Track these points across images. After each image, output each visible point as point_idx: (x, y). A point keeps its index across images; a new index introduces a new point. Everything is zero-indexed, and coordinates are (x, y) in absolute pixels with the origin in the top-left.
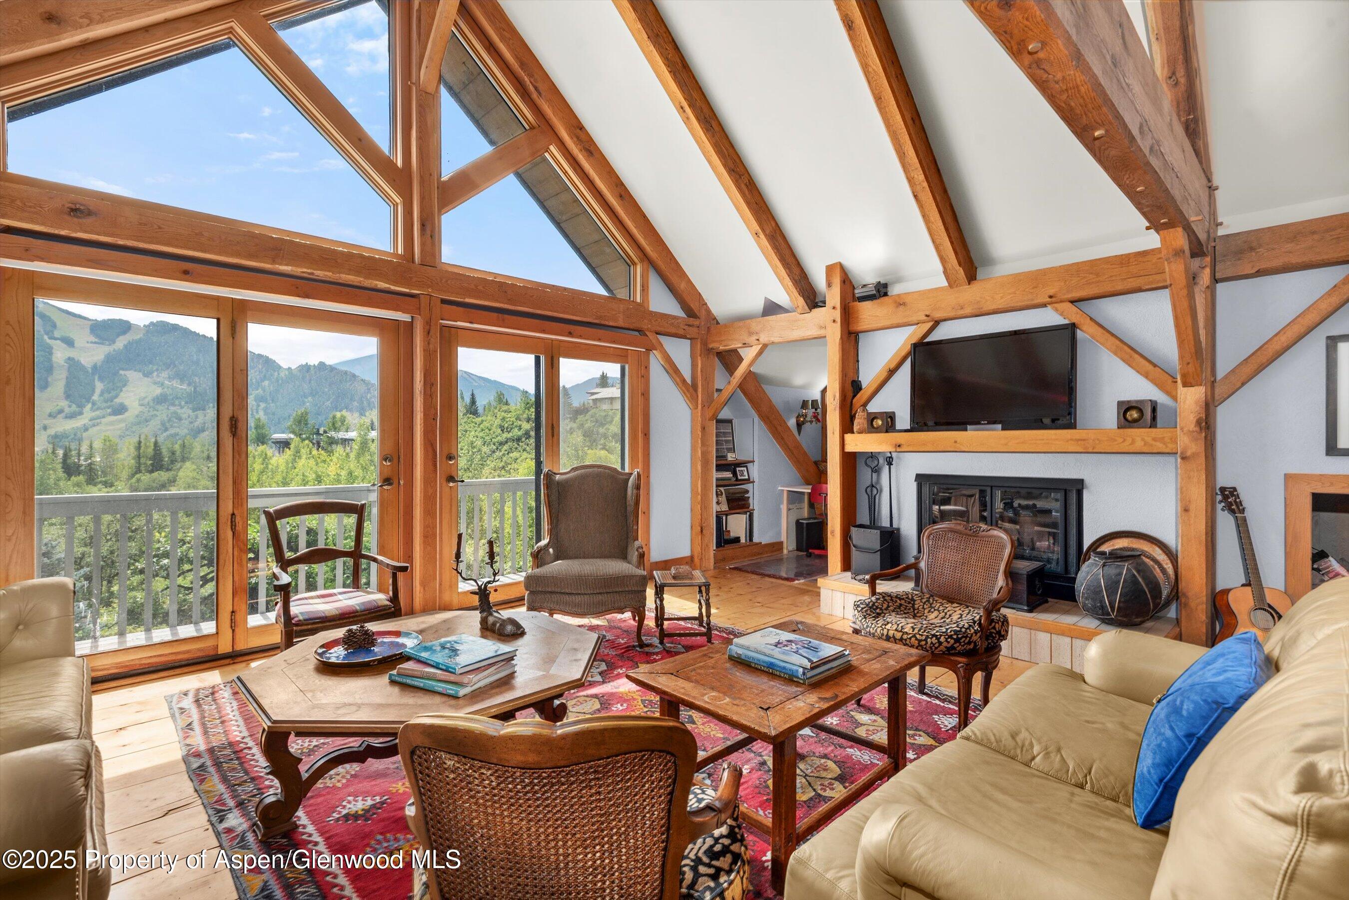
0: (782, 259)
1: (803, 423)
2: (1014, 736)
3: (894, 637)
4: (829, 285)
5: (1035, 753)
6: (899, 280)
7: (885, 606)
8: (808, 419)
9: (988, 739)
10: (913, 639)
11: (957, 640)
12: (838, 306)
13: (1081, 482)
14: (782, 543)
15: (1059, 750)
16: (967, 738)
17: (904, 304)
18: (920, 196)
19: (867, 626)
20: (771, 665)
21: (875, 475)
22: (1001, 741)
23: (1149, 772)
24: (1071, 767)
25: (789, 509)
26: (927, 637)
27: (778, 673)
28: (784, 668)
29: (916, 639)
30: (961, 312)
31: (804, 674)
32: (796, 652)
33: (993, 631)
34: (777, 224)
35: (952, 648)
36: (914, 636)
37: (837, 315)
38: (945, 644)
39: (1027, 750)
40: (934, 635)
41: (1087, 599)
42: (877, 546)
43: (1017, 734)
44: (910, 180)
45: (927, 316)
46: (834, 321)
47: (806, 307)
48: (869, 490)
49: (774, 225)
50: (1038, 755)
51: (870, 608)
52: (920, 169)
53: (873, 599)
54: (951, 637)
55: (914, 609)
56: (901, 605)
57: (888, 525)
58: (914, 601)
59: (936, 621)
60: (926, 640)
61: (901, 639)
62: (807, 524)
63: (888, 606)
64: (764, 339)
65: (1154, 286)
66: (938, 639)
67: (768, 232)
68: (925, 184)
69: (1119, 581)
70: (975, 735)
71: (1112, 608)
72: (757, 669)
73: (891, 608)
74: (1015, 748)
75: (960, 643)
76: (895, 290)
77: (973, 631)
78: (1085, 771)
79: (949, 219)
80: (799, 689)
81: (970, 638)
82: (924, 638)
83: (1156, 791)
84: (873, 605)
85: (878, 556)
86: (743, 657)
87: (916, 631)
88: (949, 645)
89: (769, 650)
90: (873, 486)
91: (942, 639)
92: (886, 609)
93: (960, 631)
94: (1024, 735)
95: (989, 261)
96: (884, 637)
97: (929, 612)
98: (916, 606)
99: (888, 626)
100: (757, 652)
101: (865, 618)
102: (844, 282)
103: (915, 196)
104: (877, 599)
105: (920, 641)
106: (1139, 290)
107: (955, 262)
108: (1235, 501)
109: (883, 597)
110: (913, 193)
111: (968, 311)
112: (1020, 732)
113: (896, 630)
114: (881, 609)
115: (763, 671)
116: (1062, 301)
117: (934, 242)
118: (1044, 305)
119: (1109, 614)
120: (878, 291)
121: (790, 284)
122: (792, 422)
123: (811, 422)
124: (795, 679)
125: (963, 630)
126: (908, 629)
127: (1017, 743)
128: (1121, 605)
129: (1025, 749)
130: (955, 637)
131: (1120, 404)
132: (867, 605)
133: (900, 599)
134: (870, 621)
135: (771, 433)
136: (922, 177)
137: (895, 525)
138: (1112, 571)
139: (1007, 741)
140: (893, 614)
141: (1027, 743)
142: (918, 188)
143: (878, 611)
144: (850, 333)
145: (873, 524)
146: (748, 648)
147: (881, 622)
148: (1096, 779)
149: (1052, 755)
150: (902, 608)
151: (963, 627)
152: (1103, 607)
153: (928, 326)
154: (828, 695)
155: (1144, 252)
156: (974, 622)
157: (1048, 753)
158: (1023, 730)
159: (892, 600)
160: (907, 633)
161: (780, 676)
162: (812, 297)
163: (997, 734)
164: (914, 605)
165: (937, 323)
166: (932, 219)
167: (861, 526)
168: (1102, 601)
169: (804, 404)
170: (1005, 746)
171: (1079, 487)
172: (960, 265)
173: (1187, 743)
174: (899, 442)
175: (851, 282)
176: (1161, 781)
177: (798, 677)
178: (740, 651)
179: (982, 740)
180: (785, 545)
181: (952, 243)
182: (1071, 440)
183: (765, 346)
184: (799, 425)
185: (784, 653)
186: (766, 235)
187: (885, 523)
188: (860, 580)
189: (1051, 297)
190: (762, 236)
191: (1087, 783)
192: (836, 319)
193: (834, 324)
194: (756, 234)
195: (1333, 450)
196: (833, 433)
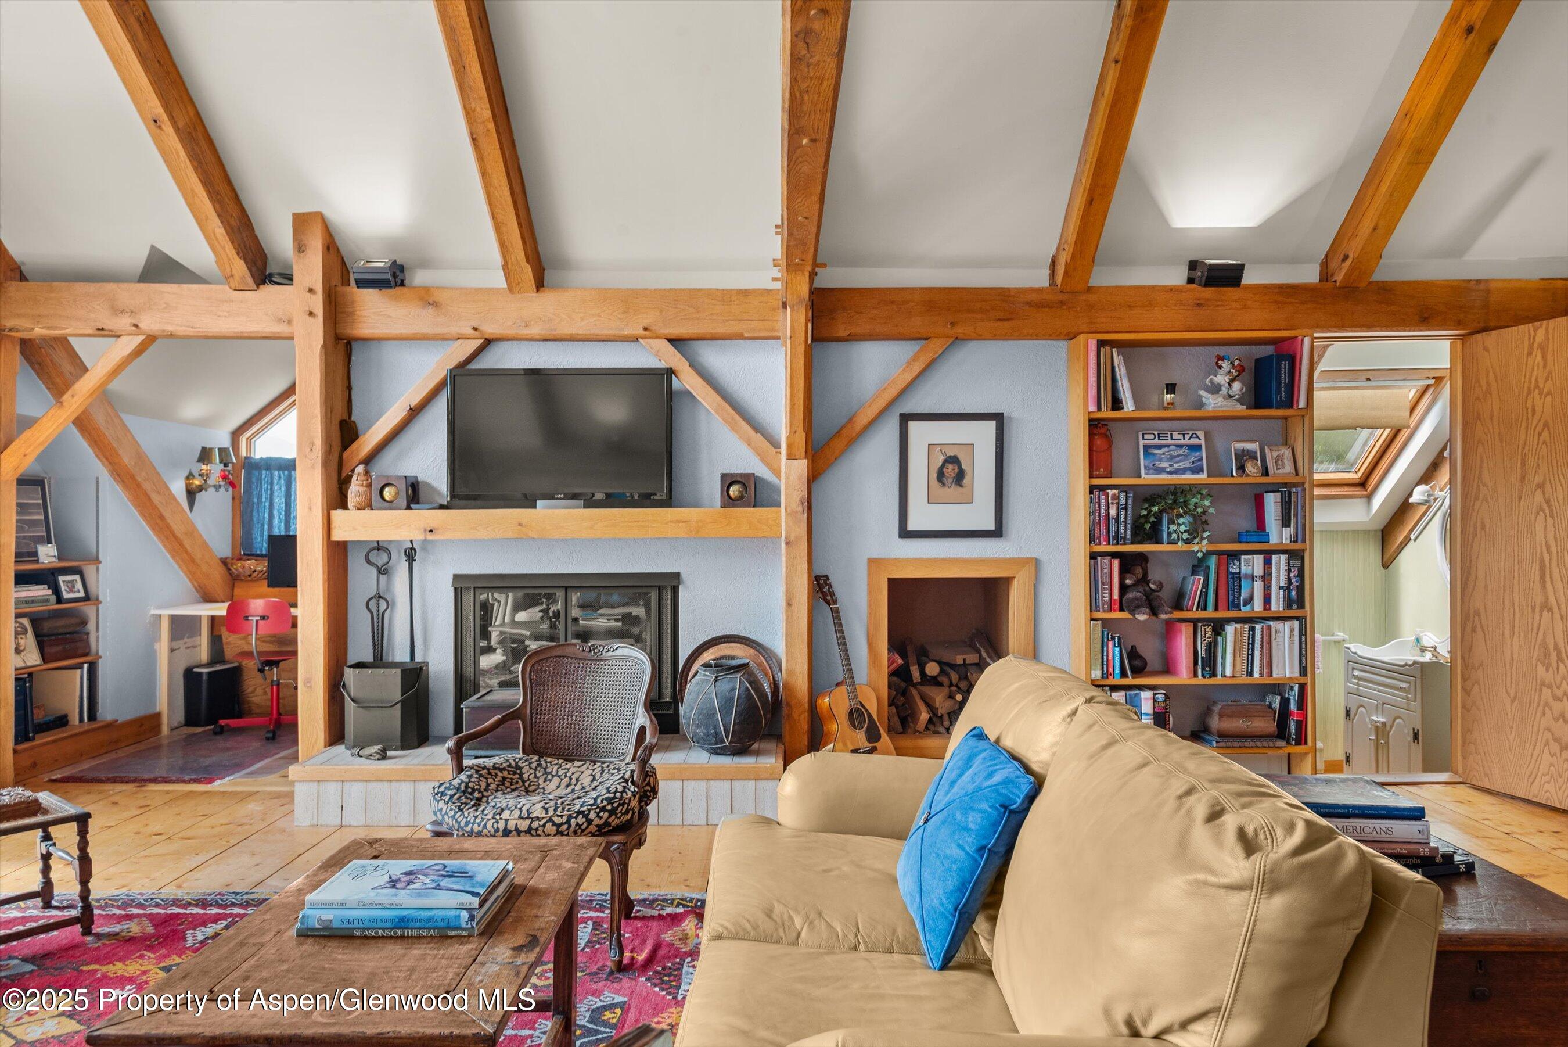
0: (207, 183)
1: (200, 489)
2: (769, 914)
3: (517, 829)
4: (300, 248)
5: (798, 927)
6: (425, 264)
7: (483, 785)
8: (211, 481)
9: (744, 929)
10: (549, 825)
11: (612, 812)
12: (319, 287)
13: (677, 576)
14: (158, 715)
15: (820, 915)
16: (719, 937)
17: (435, 304)
18: (481, 140)
19: (467, 824)
20: (402, 922)
21: (383, 578)
22: (758, 926)
23: (942, 904)
24: (839, 930)
25: (172, 650)
26: (570, 817)
27: (415, 933)
28: (431, 919)
29: (554, 824)
30: (525, 332)
31: (472, 918)
32: (438, 887)
33: (648, 788)
34: (198, 114)
35: (607, 823)
36: (550, 820)
37: (318, 303)
38: (597, 821)
39: (789, 928)
40: (579, 813)
41: (698, 726)
42: (397, 695)
43: (771, 911)
44: (469, 114)
45: (475, 329)
46: (311, 314)
47: (250, 280)
48: (373, 604)
49: (192, 114)
50: (802, 929)
51: (464, 792)
52: (486, 100)
53: (463, 777)
54: (603, 809)
55: (524, 782)
56: (504, 778)
57: (408, 660)
58: (521, 768)
59: (561, 791)
60: (568, 822)
61: (529, 831)
62: (210, 673)
63: (488, 785)
64: (150, 323)
65: (756, 335)
66: (586, 816)
67: (181, 124)
68: (491, 126)
69: (734, 698)
70: (726, 929)
71: (727, 731)
72: (366, 937)
73: (493, 786)
74: (777, 930)
75: (616, 814)
76: (419, 278)
77: (630, 794)
78: (854, 930)
79: (517, 189)
80: (469, 947)
81: (628, 804)
82: (565, 819)
83: (953, 922)
84: (467, 787)
85: (397, 711)
86: (336, 924)
87: (551, 812)
88: (601, 822)
89: (387, 896)
90: (380, 597)
91: (592, 815)
92: (486, 790)
93: (615, 798)
94: (778, 909)
95: (563, 264)
96: (500, 833)
97: (545, 780)
98: (525, 776)
99: (506, 814)
100: (364, 906)
101: (461, 810)
102: (328, 248)
103: (474, 140)
104: (470, 777)
105: (559, 825)
106: (740, 337)
107: (521, 254)
108: (829, 591)
109: (477, 771)
110: (472, 134)
111: (535, 330)
112: (773, 907)
113: (520, 818)
114: (480, 792)
115: (383, 937)
116: (657, 337)
117: (494, 217)
118: (636, 339)
119: (723, 741)
120: (394, 276)
121: (220, 231)
122: (178, 487)
123: (217, 487)
124: (451, 933)
125: (618, 795)
126: (538, 811)
127: (775, 922)
128: (736, 727)
129: (786, 927)
130: (609, 807)
131: (724, 476)
132: (458, 789)
133: (501, 770)
134: (470, 814)
135: (137, 506)
136: (487, 114)
137: (418, 658)
138: (724, 686)
139: (766, 925)
140: (499, 794)
141: (786, 918)
142: (480, 130)
143: (476, 794)
144: (338, 338)
145: (379, 661)
146: (343, 906)
147: (489, 812)
148: (867, 935)
149: (816, 922)
150: (507, 784)
151: (616, 791)
152: (717, 734)
153: (476, 344)
154: (520, 939)
155: (746, 290)
156: (626, 781)
157: (811, 923)
158: (776, 904)
159: (489, 773)
160: (538, 818)
161: (419, 937)
162: (259, 264)
163: (751, 920)
164: (521, 775)
165: (488, 342)
166: (495, 182)
167: (360, 665)
168: (716, 727)
169: (205, 455)
170: (764, 931)
171: (674, 583)
172: (528, 261)
173: (979, 859)
174: (432, 524)
175: (338, 251)
176: (956, 910)
177: (459, 928)
178: (327, 915)
179: (737, 933)
180: (165, 720)
181: (520, 225)
182: (671, 522)
183: (151, 339)
184: (191, 494)
185: (419, 895)
186: (177, 130)
187: (401, 655)
188: (369, 757)
189: (645, 329)
190: (168, 128)
191: (859, 943)
192: (315, 311)
193: (312, 320)
194: (155, 121)
195: (905, 533)
196: (310, 509)
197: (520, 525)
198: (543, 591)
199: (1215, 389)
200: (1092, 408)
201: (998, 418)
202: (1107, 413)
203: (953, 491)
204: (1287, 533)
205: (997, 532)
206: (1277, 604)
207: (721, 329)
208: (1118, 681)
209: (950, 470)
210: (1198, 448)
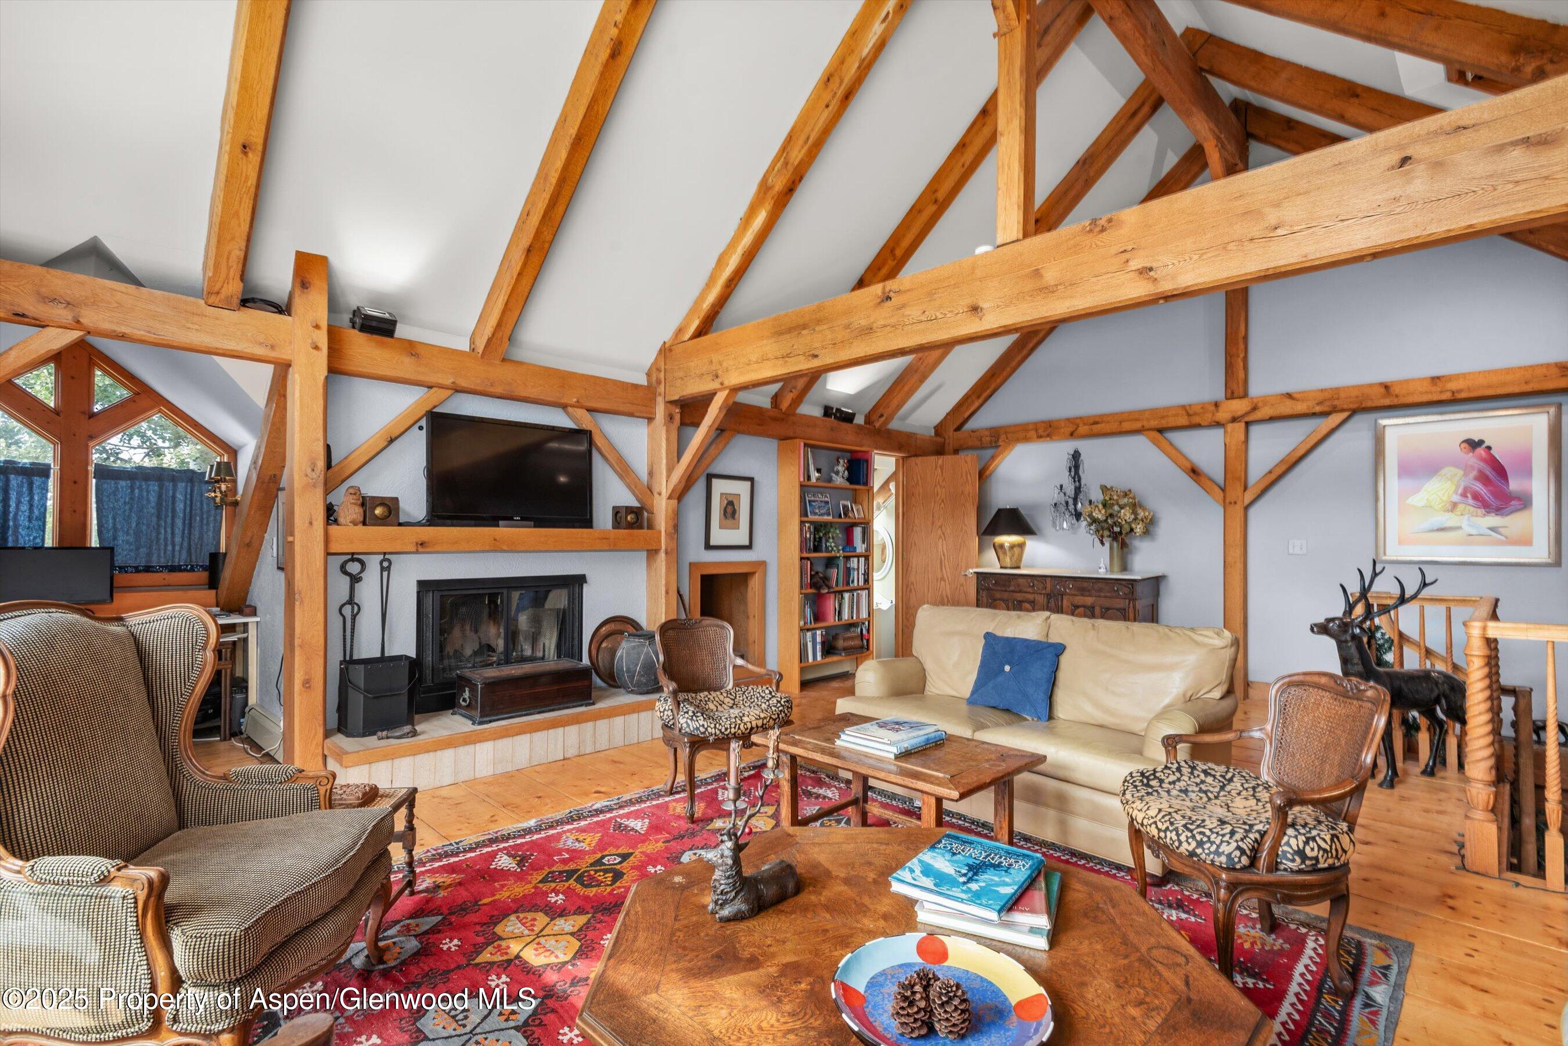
4: (302, 287)
6: (409, 320)
12: (324, 324)
13: (584, 577)
17: (418, 357)
30: (492, 390)
37: (323, 339)
45: (453, 382)
46: (315, 347)
47: (236, 301)
64: (94, 319)
90: (353, 602)
111: (499, 390)
116: (581, 408)
118: (564, 406)
121: (239, 253)
131: (614, 508)
142: (538, 245)
165: (454, 393)
166: (525, 281)
171: (582, 582)
174: (423, 538)
189: (577, 401)
190: (255, 157)
192: (319, 345)
193: (315, 352)
194: (244, 147)
195: (708, 546)
196: (311, 523)
197: (495, 540)
198: (487, 591)
199: (837, 473)
200: (802, 479)
201: (751, 480)
202: (806, 483)
203: (730, 522)
204: (864, 546)
205: (749, 547)
206: (861, 583)
207: (622, 409)
208: (809, 626)
209: (730, 509)
210: (827, 503)
